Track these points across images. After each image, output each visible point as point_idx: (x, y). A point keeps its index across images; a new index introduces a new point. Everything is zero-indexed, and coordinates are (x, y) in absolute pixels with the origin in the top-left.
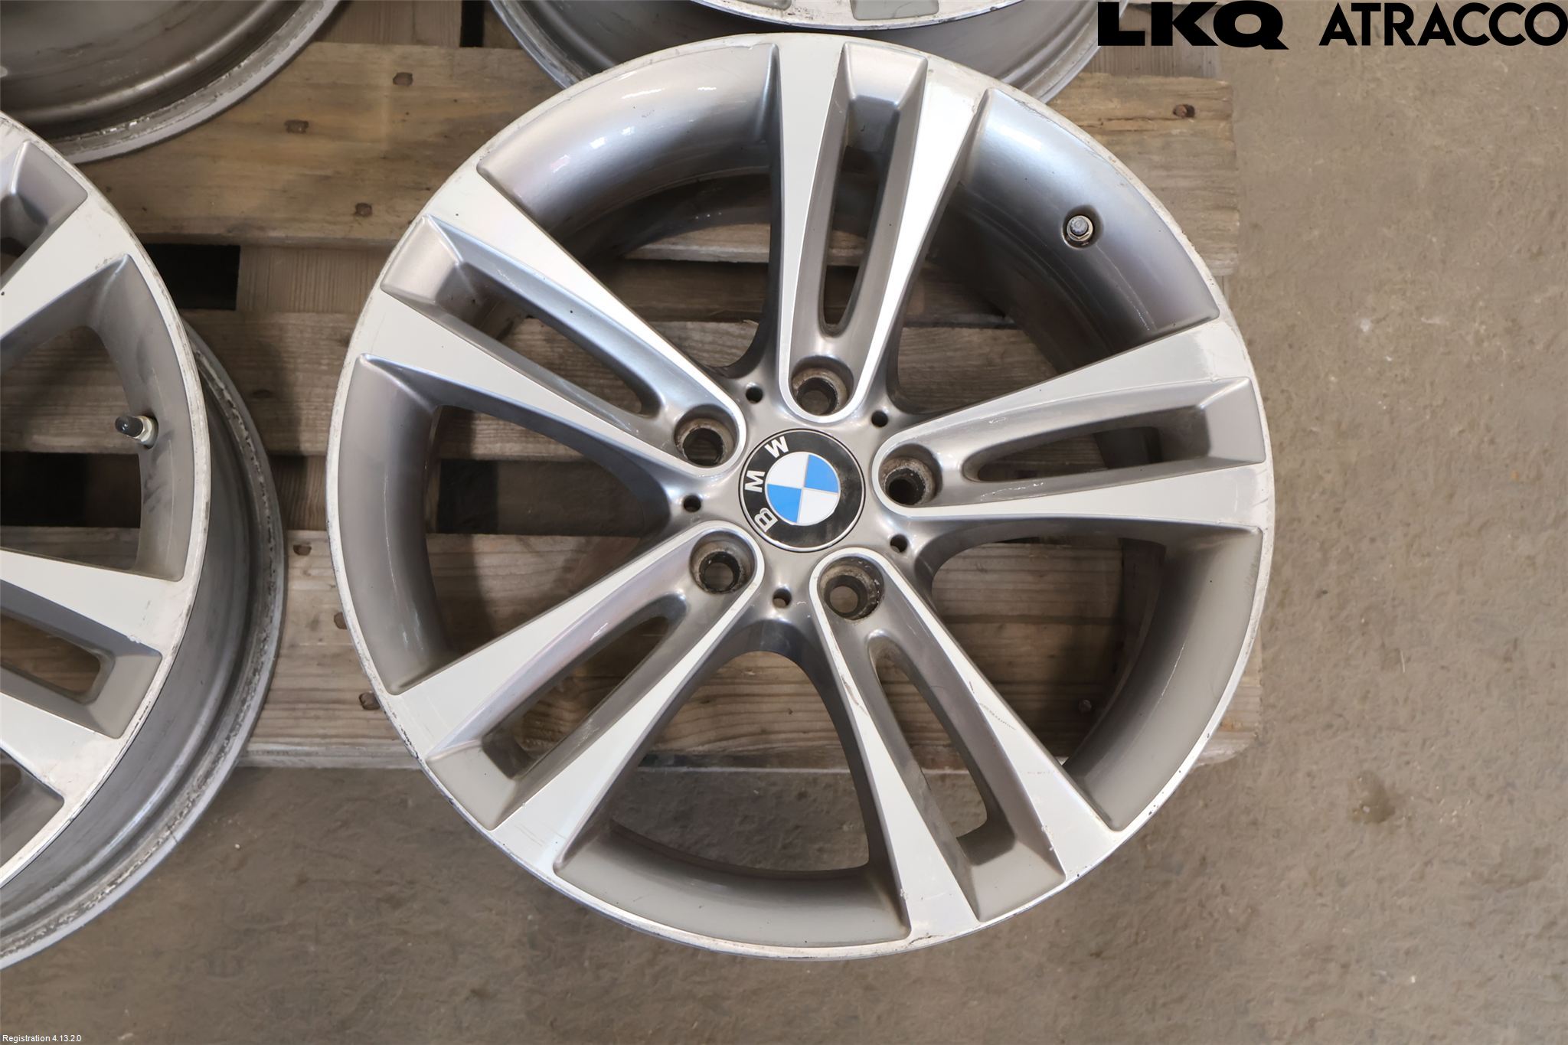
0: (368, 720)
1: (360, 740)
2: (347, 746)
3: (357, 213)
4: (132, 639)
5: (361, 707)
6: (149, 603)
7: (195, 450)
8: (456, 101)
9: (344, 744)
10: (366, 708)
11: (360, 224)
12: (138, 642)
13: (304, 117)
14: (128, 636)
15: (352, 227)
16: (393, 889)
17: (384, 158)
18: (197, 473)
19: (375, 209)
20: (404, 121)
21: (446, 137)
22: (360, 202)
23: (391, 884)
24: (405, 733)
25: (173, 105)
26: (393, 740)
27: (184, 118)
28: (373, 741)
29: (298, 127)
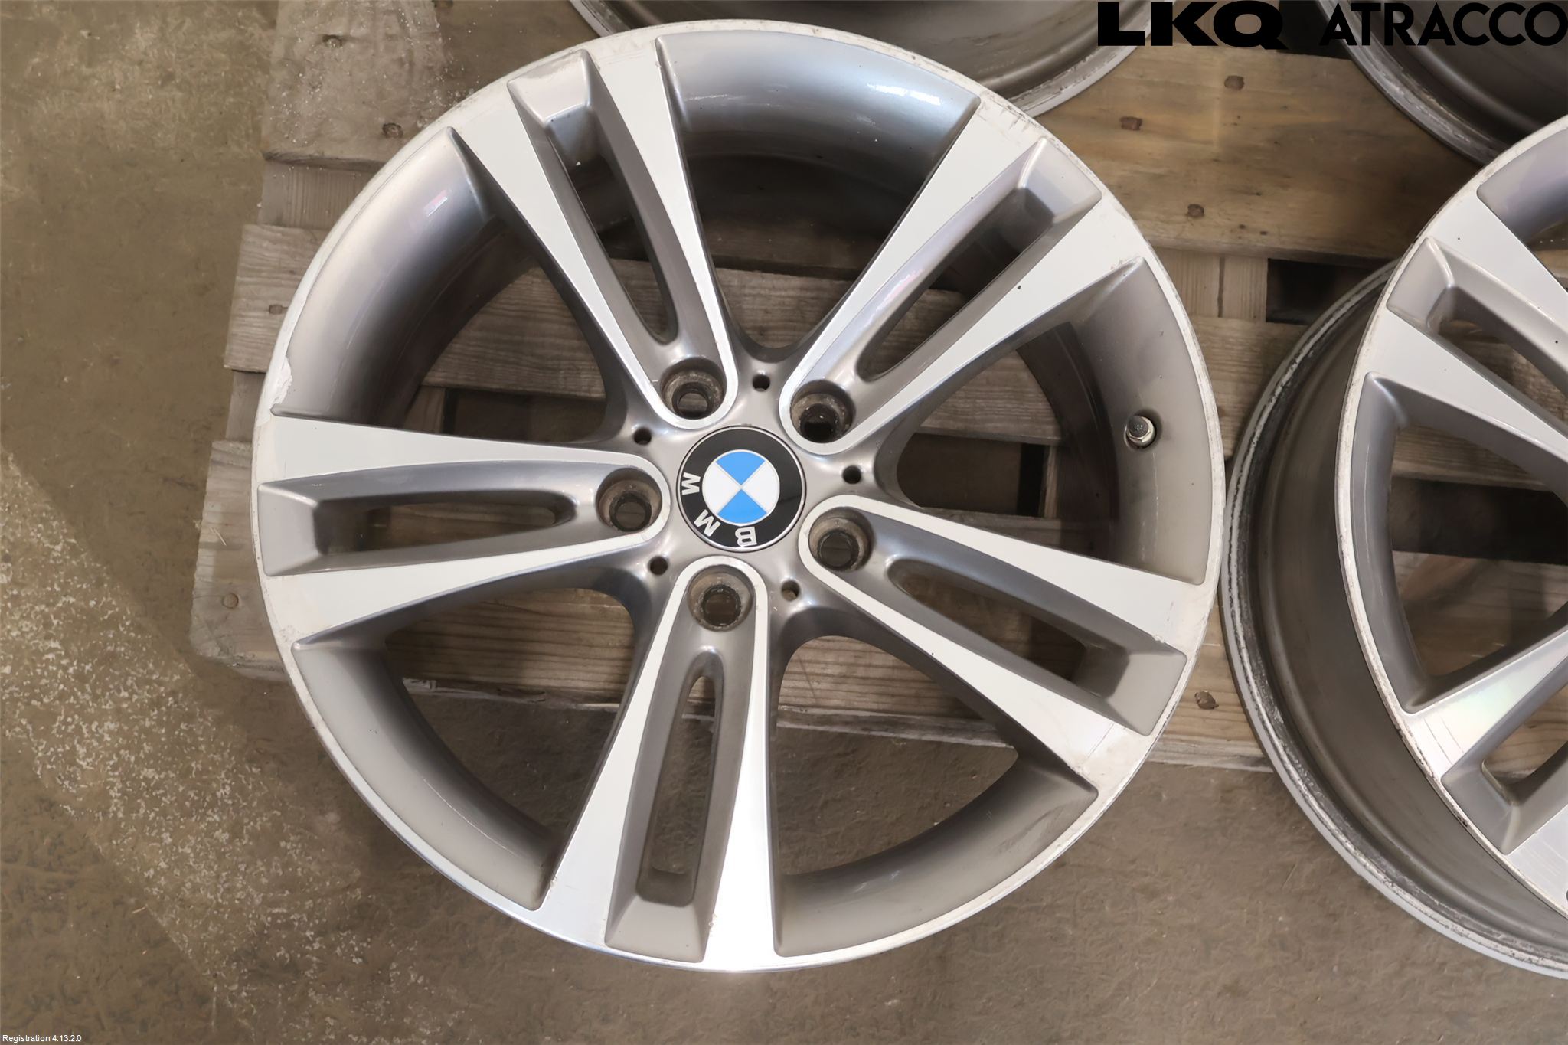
0: (1204, 719)
1: (1196, 738)
2: (1184, 744)
3: (1189, 214)
4: (1157, 638)
5: (1197, 706)
6: (1172, 604)
7: (1212, 456)
8: (1286, 107)
9: (1182, 741)
10: (1202, 707)
11: (1192, 224)
12: (1162, 641)
13: (1138, 115)
14: (1153, 635)
15: (1184, 227)
16: (1146, 880)
17: (1216, 160)
18: (1215, 479)
19: (1207, 210)
20: (1236, 124)
21: (1276, 143)
22: (1193, 203)
23: (1146, 874)
24: (1421, 752)
25: (1021, 95)
26: (1228, 740)
27: (1030, 109)
28: (1208, 740)
29: (1133, 124)
